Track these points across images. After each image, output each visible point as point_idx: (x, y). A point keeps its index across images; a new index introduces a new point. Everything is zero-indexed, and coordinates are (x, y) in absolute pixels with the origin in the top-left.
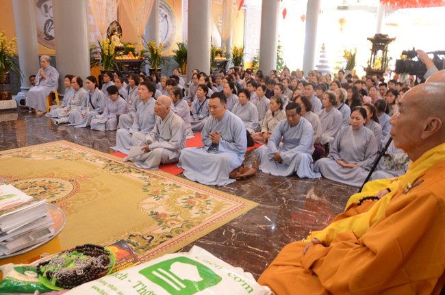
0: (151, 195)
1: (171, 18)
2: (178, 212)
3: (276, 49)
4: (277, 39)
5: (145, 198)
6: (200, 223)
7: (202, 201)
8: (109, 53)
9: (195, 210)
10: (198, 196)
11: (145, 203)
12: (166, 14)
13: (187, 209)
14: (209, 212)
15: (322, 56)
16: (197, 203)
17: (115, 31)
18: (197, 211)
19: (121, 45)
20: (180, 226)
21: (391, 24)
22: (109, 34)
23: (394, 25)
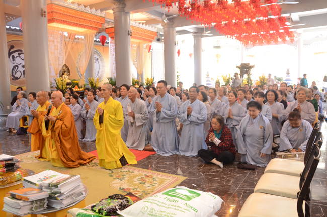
0: (116, 178)
1: (101, 60)
2: (137, 187)
3: (176, 77)
4: (176, 70)
5: (113, 181)
6: (153, 191)
7: (150, 179)
8: (62, 87)
9: (147, 185)
10: (147, 176)
11: (113, 184)
12: (98, 57)
13: (142, 184)
14: (157, 185)
15: (207, 81)
16: (147, 180)
17: (65, 72)
18: (149, 185)
19: (69, 81)
20: (141, 194)
21: (249, 56)
22: (61, 74)
23: (252, 56)
